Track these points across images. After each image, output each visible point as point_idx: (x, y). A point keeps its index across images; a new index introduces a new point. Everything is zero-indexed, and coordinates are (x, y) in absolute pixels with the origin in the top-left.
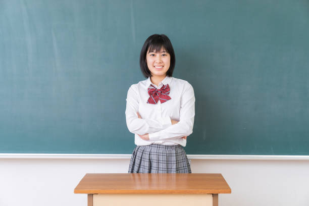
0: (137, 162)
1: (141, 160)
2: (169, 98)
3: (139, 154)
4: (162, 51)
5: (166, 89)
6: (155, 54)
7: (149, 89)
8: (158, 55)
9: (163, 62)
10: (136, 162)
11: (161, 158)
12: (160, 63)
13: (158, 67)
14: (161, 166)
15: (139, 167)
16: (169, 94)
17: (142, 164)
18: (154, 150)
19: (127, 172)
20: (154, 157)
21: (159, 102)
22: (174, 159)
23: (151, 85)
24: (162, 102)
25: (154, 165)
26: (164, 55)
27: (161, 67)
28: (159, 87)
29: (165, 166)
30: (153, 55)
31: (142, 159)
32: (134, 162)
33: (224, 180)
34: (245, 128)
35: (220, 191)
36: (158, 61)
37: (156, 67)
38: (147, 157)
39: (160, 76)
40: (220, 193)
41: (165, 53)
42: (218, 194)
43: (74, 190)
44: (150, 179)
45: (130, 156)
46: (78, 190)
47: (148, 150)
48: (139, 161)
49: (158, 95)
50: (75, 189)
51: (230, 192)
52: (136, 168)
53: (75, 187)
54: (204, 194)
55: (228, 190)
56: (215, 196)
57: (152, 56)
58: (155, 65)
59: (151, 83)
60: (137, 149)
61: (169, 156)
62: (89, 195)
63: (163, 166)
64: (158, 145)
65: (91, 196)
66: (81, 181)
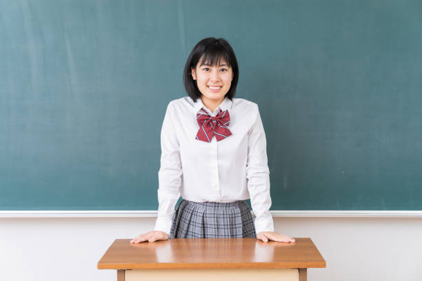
1: (189, 224)
2: (228, 133)
3: (187, 216)
4: (222, 63)
6: (210, 68)
8: (214, 69)
9: (221, 80)
10: (181, 226)
12: (217, 82)
13: (214, 88)
15: (186, 234)
17: (191, 230)
18: (210, 211)
20: (210, 221)
21: (214, 139)
22: (239, 220)
23: (202, 109)
24: (219, 139)
26: (223, 70)
27: (218, 88)
28: (213, 115)
29: (228, 232)
30: (207, 69)
31: (192, 223)
33: (314, 248)
35: (309, 264)
37: (211, 87)
38: (199, 220)
40: (309, 267)
41: (226, 67)
42: (306, 269)
43: (96, 264)
46: (103, 265)
47: (201, 210)
48: (186, 225)
50: (99, 262)
51: (324, 266)
53: (99, 260)
54: (287, 268)
55: (321, 263)
56: (302, 271)
57: (205, 71)
58: (209, 84)
62: (118, 271)
65: (121, 272)
66: (108, 251)
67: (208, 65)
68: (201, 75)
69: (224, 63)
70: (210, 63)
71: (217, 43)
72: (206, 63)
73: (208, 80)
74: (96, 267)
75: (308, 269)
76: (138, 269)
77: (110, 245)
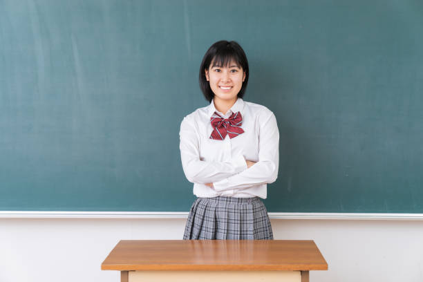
0: (198, 221)
1: (203, 220)
2: (241, 132)
3: (200, 211)
4: (231, 65)
5: (236, 119)
6: (221, 69)
7: (212, 118)
8: (225, 70)
9: (232, 81)
10: (196, 222)
11: (232, 216)
12: (228, 82)
13: (225, 88)
14: (232, 227)
15: (201, 230)
16: (240, 125)
17: (204, 225)
18: (222, 205)
19: (182, 239)
20: (222, 215)
21: (227, 137)
22: (250, 216)
23: (215, 113)
24: (232, 136)
25: (222, 226)
26: (233, 71)
27: (229, 88)
28: (226, 117)
29: (237, 227)
30: (219, 71)
31: (205, 218)
32: (193, 223)
33: (317, 250)
34: (347, 175)
35: (311, 266)
36: (225, 79)
37: (223, 88)
38: (212, 215)
39: (227, 100)
40: (312, 269)
41: (236, 68)
42: (308, 272)
43: (100, 265)
44: (216, 249)
45: (186, 215)
46: (107, 265)
47: (213, 205)
48: (200, 221)
49: (226, 127)
50: (103, 264)
51: (326, 268)
52: (196, 232)
53: (103, 261)
54: (289, 270)
55: (323, 266)
56: (304, 273)
57: (216, 72)
58: (220, 84)
59: (215, 110)
60: (196, 203)
61: (243, 213)
62: (122, 272)
63: (235, 227)
64: (227, 197)
65: (125, 273)
66: (112, 251)
67: (218, 66)
68: (213, 76)
69: (235, 64)
70: (220, 65)
71: (228, 46)
72: (217, 64)
73: (219, 81)
74: (100, 268)
75: (311, 272)
76: (141, 271)
77: (114, 246)
